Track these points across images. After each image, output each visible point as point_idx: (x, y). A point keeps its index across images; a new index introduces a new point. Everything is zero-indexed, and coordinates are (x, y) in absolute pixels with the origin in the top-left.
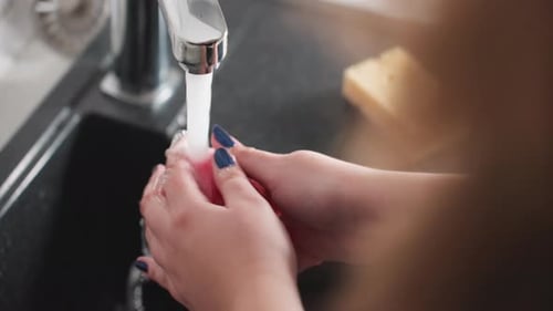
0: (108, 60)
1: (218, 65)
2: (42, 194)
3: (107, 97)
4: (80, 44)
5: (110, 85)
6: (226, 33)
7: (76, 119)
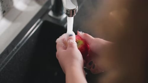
0: (50, 7)
1: (75, 15)
2: (32, 40)
3: (50, 16)
4: (44, 2)
5: (51, 13)
6: (78, 7)
7: (42, 22)
